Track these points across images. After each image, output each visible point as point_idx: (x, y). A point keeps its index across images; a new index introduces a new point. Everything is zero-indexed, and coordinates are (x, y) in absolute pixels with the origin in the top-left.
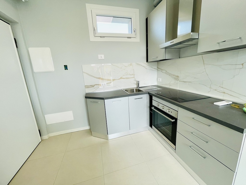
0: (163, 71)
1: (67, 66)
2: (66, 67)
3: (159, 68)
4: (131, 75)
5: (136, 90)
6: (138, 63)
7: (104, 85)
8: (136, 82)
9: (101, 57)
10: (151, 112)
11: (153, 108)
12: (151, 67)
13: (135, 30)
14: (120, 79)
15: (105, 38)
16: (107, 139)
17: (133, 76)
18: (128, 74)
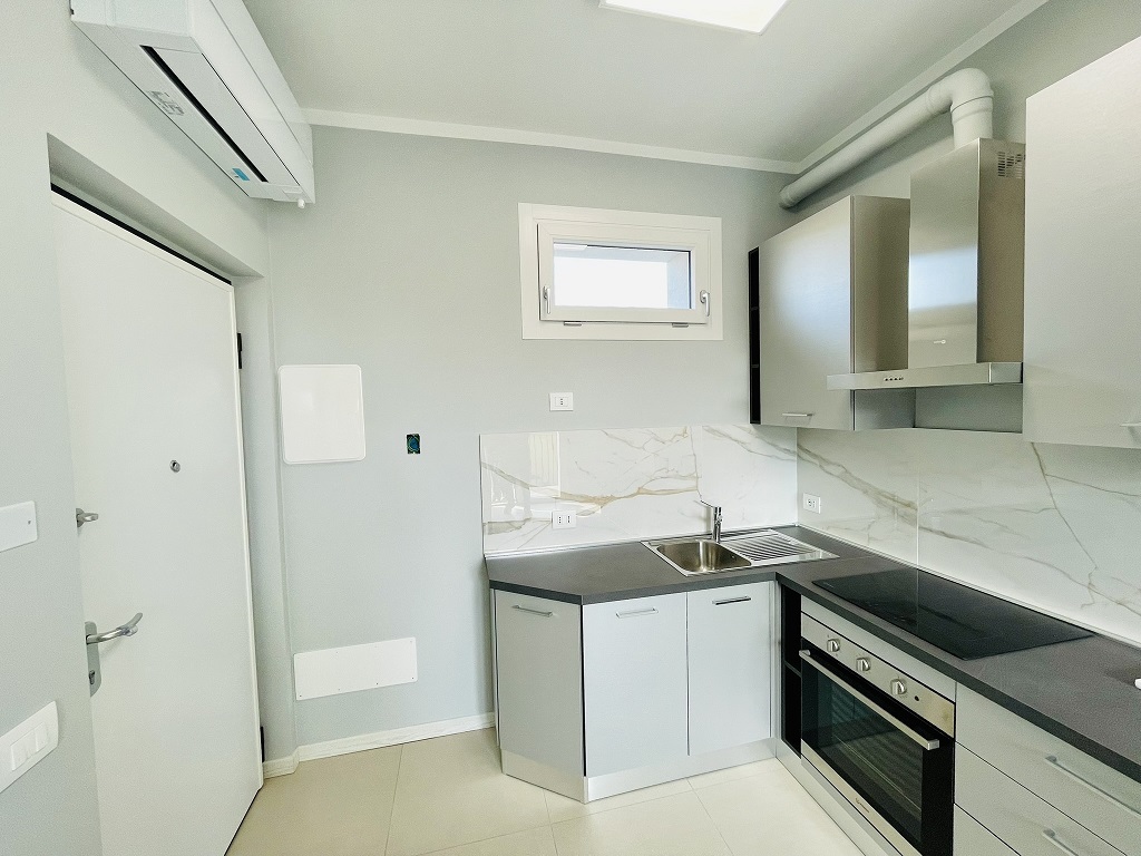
0: (830, 468)
1: (418, 436)
2: (414, 443)
3: (807, 451)
4: (684, 478)
5: (706, 545)
6: (713, 427)
7: (564, 520)
8: (703, 512)
9: (563, 400)
10: (794, 669)
11: (804, 655)
12: (772, 445)
13: (705, 295)
14: (638, 493)
15: (583, 325)
16: (579, 797)
17: (691, 483)
18: (670, 473)
